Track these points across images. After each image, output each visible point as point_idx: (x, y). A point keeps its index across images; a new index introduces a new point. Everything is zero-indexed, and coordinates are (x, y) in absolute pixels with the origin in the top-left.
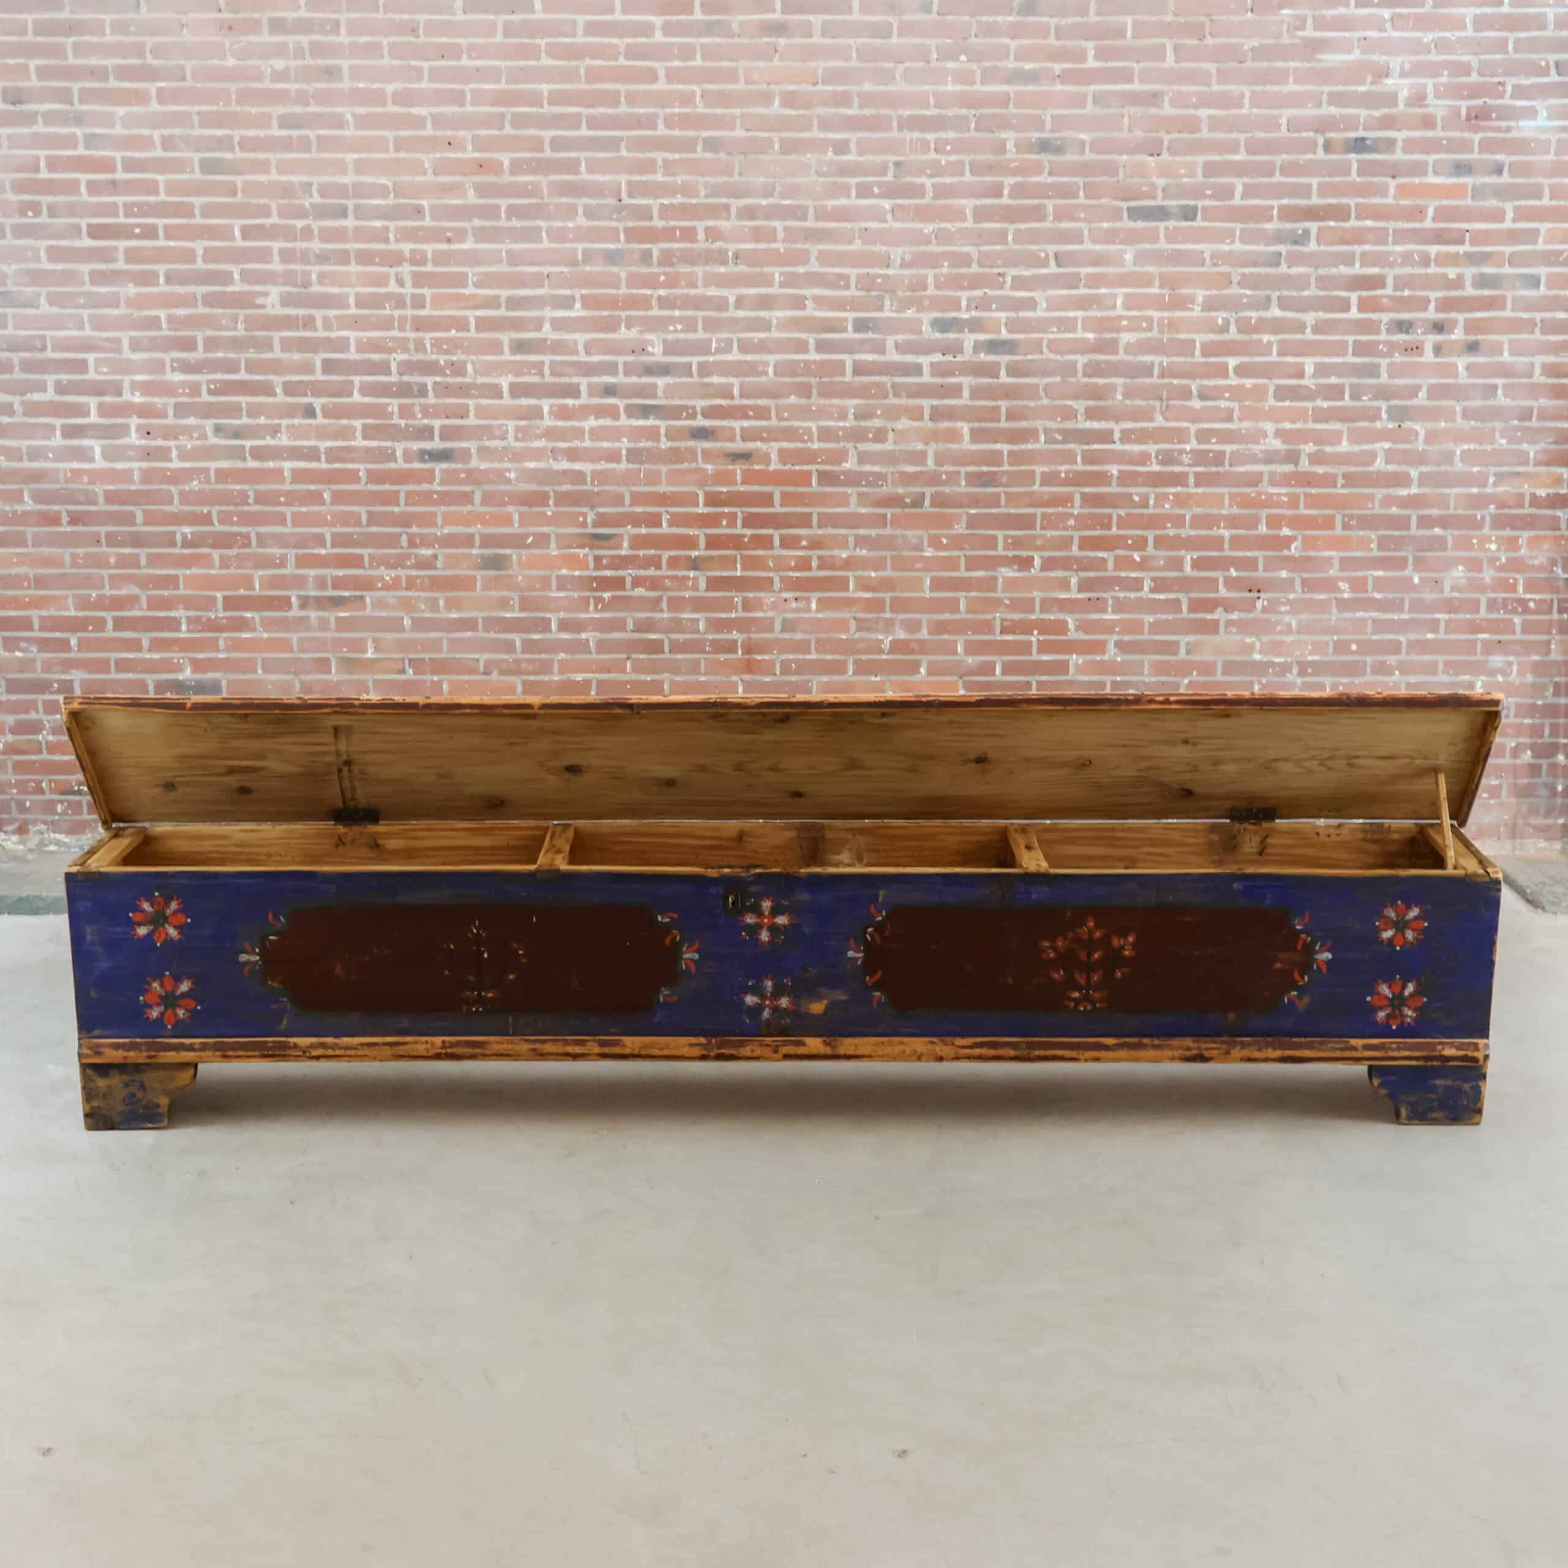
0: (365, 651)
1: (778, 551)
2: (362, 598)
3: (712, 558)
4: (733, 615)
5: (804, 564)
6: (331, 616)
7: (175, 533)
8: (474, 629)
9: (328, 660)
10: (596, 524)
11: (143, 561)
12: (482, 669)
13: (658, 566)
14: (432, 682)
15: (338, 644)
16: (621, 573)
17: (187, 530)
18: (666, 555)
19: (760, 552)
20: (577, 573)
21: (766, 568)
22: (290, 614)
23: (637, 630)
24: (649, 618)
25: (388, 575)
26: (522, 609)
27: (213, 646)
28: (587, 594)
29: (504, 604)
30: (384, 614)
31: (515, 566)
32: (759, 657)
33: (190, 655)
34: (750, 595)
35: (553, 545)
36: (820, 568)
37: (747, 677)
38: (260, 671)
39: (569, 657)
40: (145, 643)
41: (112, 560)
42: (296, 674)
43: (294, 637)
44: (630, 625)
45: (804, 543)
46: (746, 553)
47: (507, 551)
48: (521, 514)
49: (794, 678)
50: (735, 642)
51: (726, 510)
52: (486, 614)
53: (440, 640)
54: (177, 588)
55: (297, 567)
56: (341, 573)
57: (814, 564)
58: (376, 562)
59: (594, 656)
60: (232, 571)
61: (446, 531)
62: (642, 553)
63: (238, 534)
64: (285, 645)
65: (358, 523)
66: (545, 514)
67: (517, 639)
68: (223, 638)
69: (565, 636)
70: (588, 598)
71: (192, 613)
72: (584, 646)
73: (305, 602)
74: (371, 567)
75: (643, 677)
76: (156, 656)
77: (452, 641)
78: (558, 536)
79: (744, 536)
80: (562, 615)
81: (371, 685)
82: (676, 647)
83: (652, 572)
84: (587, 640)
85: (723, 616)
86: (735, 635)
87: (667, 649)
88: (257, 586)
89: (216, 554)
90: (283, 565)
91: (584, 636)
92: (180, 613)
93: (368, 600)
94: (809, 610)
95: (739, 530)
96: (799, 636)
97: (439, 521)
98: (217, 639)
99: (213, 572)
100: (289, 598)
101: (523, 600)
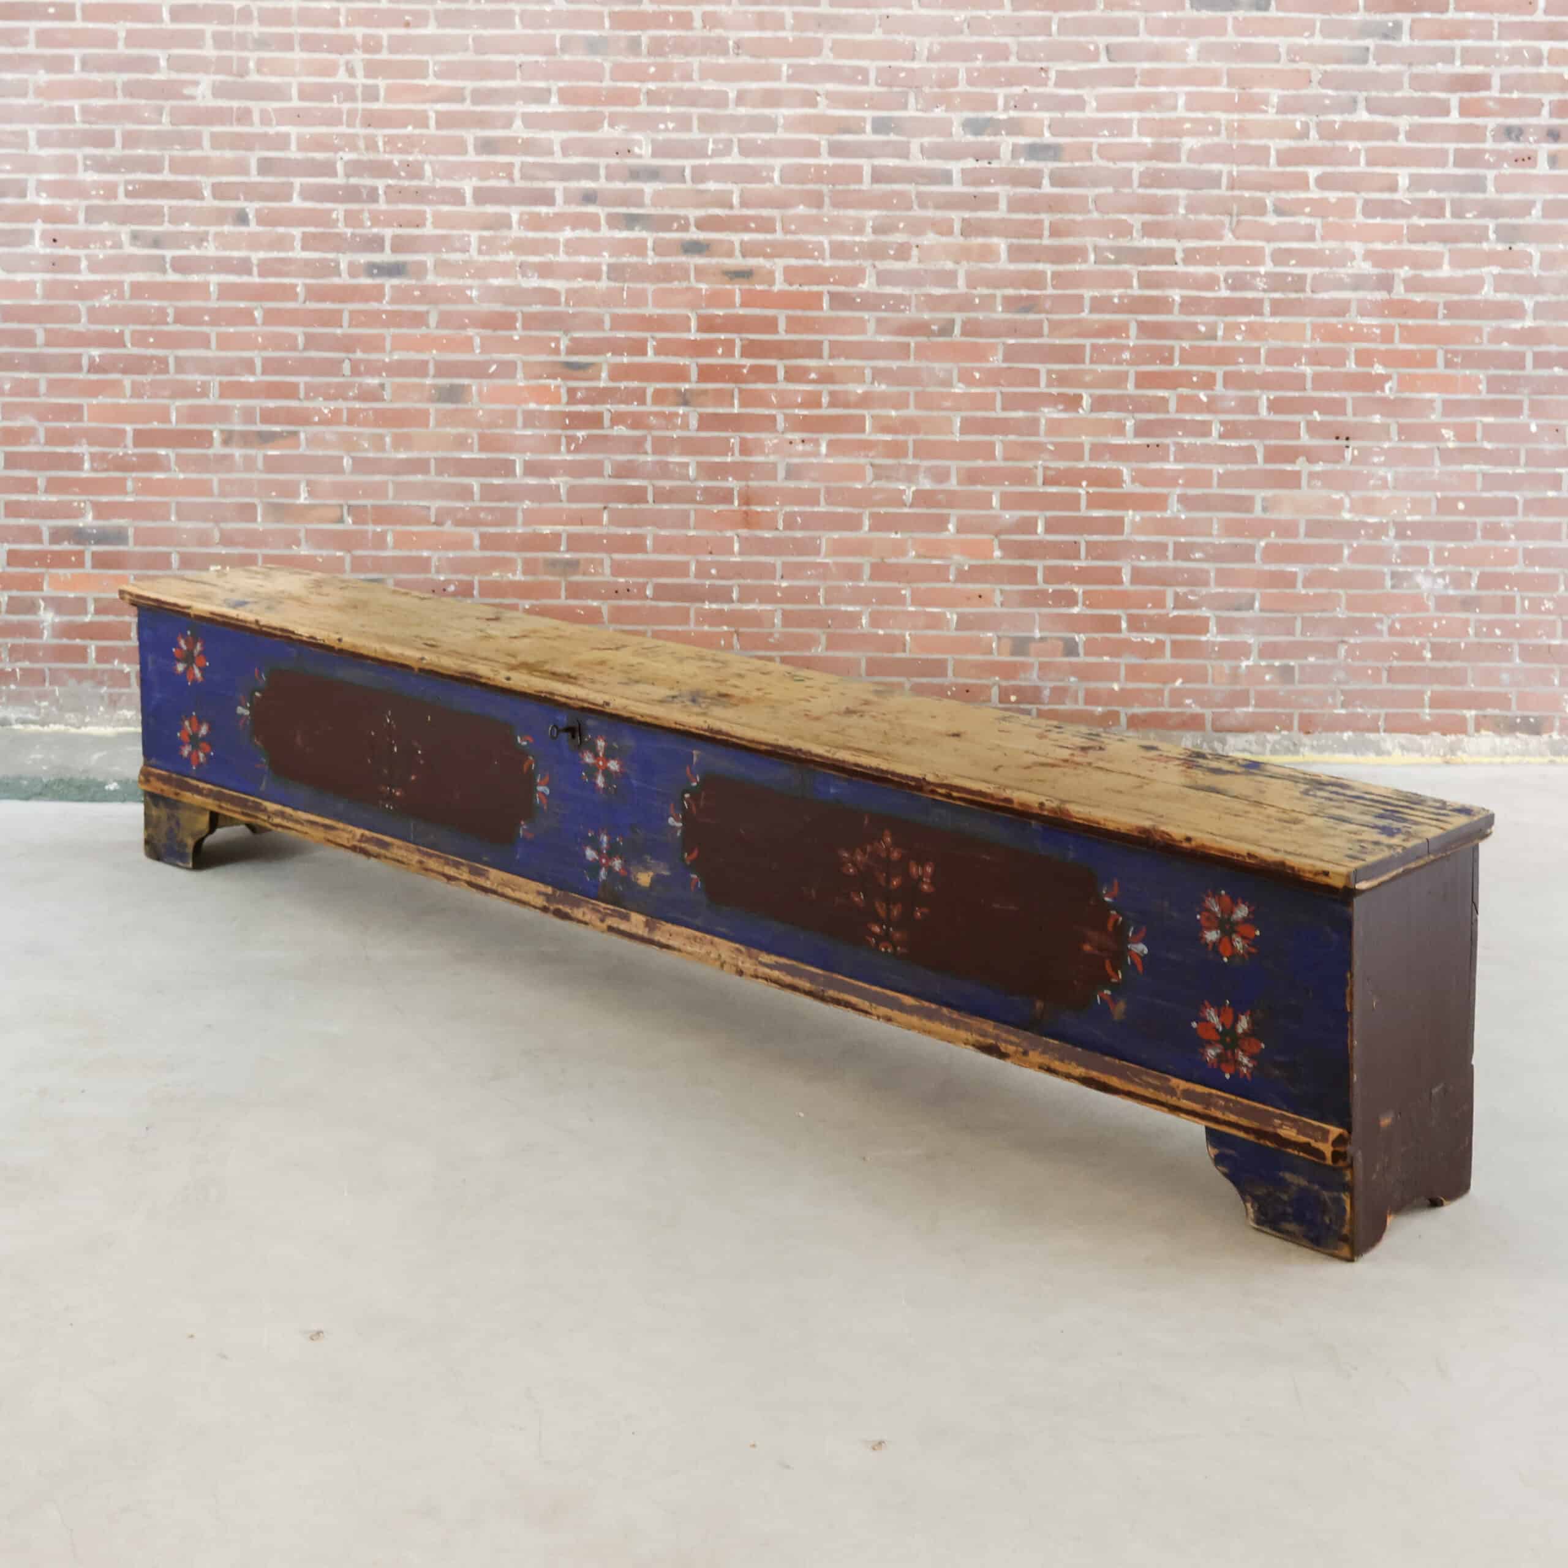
0: (297, 495)
1: (782, 385)
2: (295, 434)
3: (705, 392)
4: (729, 459)
5: (812, 401)
6: (259, 454)
7: (80, 355)
8: (426, 471)
9: (253, 507)
10: (570, 351)
11: (43, 388)
12: (433, 520)
13: (642, 401)
14: (375, 533)
15: (267, 486)
16: (598, 408)
17: (95, 352)
18: (651, 388)
19: (760, 386)
20: (547, 408)
21: (768, 404)
22: (211, 452)
23: (617, 475)
24: (629, 461)
25: (326, 407)
26: (482, 449)
27: (118, 487)
28: (559, 432)
29: (461, 442)
30: (320, 453)
31: (475, 399)
32: (759, 509)
33: (92, 498)
34: (749, 436)
35: (520, 374)
36: (832, 404)
37: (744, 532)
38: (173, 518)
39: (536, 505)
40: (41, 483)
41: (7, 387)
42: (217, 521)
43: (215, 478)
44: (608, 469)
45: (813, 376)
46: (744, 386)
47: (466, 381)
48: (483, 339)
49: (799, 534)
50: (730, 491)
51: (723, 337)
52: (440, 454)
53: (386, 483)
54: (81, 419)
55: (222, 396)
56: (271, 404)
57: (825, 400)
58: (313, 391)
59: (566, 505)
60: (146, 401)
61: (396, 357)
62: (622, 385)
63: (153, 357)
64: (203, 488)
65: (294, 348)
66: (511, 337)
67: (475, 483)
68: (131, 479)
69: (532, 481)
70: (559, 437)
71: (96, 449)
72: (552, 493)
73: (228, 438)
74: (307, 397)
75: (621, 531)
76: (53, 498)
77: (398, 486)
78: (525, 364)
79: (744, 366)
80: (528, 456)
81: (302, 535)
82: (662, 496)
83: (635, 407)
84: (558, 487)
85: (717, 459)
86: (731, 483)
87: (650, 498)
88: (174, 418)
89: (127, 381)
90: (204, 394)
91: (553, 481)
92: (83, 449)
93: (302, 436)
94: (817, 454)
95: (737, 360)
96: (806, 485)
97: (388, 345)
98: (125, 479)
99: (123, 401)
100: (210, 433)
101: (481, 437)
